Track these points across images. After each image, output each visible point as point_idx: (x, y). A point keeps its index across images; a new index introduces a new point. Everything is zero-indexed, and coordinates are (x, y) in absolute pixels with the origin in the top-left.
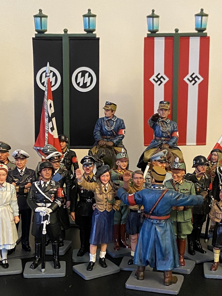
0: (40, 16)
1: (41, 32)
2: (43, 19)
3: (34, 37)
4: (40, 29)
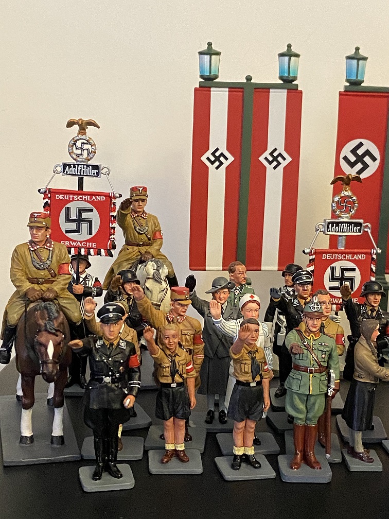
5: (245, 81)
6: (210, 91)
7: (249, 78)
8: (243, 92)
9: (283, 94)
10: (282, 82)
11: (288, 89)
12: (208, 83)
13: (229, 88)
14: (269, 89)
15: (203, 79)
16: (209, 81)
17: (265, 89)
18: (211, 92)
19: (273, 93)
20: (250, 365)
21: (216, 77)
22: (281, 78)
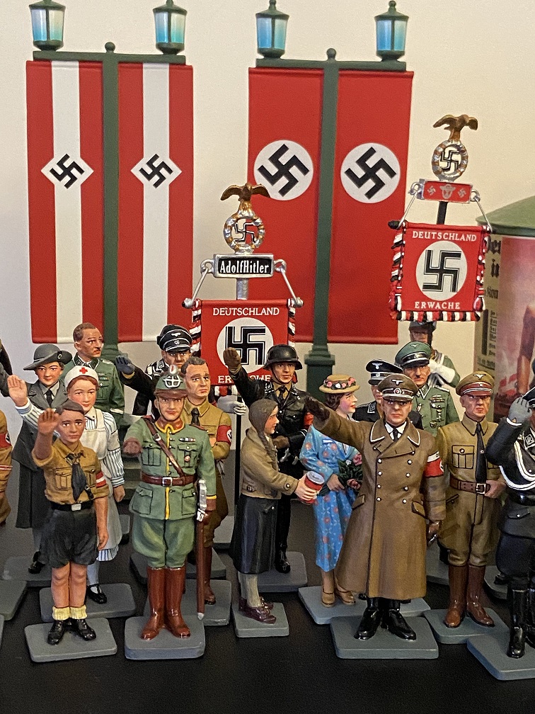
5: (104, 51)
6: (50, 66)
7: (110, 47)
8: (101, 68)
9: (164, 70)
10: (161, 53)
11: (171, 64)
12: (47, 54)
13: (80, 61)
14: (142, 63)
15: (39, 46)
16: (47, 51)
17: (135, 63)
18: (53, 69)
19: (148, 70)
20: (70, 477)
21: (59, 44)
22: (159, 46)
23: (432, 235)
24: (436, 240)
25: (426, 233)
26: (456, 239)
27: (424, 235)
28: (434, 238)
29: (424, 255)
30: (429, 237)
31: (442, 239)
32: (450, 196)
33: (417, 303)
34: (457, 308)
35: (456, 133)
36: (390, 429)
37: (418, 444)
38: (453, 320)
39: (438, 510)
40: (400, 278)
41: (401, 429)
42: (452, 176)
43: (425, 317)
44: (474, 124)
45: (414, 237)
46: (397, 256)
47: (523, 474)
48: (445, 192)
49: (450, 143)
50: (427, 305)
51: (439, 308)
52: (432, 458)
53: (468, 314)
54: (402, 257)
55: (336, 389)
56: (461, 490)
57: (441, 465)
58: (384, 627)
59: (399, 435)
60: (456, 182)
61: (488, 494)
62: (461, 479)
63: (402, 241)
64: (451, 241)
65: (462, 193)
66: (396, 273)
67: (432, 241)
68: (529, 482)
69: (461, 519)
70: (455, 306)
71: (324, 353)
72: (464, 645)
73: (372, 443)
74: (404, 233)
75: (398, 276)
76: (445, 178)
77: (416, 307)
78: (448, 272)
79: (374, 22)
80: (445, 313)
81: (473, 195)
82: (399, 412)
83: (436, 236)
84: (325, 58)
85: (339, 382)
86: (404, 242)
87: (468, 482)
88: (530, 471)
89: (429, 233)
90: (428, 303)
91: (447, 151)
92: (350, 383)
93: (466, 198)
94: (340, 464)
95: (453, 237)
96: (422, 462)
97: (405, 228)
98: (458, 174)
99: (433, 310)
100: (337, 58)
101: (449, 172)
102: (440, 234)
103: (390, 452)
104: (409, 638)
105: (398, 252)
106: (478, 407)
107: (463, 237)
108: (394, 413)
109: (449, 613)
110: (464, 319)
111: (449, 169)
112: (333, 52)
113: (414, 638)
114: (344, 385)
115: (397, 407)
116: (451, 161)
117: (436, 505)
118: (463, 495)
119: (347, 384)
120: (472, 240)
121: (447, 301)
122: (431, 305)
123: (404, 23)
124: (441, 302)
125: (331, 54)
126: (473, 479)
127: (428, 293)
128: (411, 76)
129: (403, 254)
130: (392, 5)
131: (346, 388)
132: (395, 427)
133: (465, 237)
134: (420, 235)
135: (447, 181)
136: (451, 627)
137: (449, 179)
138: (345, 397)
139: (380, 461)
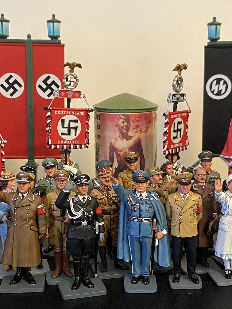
0: (215, 23)
1: (213, 40)
2: (218, 26)
3: (207, 45)
4: (215, 37)
23: (64, 113)
24: (66, 115)
25: (61, 112)
26: (75, 114)
27: (60, 112)
28: (65, 114)
29: (60, 121)
30: (62, 113)
31: (69, 114)
32: (72, 96)
33: (59, 141)
34: (78, 143)
35: (72, 70)
36: (20, 195)
37: (32, 201)
38: (76, 148)
39: (43, 229)
40: (50, 131)
41: (25, 195)
42: (72, 88)
43: (63, 147)
44: (80, 66)
45: (55, 113)
46: (48, 122)
47: (73, 213)
48: (69, 95)
49: (69, 74)
50: (63, 142)
51: (69, 143)
52: (39, 207)
53: (83, 146)
54: (50, 122)
55: (6, 178)
56: (55, 220)
57: (44, 210)
58: (24, 279)
59: (24, 198)
60: (74, 90)
61: (65, 221)
62: (54, 215)
63: (50, 115)
64: (73, 115)
65: (77, 95)
66: (48, 129)
67: (64, 115)
68: (76, 216)
69: (56, 233)
70: (76, 142)
71: (33, 163)
72: (57, 286)
73: (13, 201)
74: (50, 112)
75: (49, 130)
76: (69, 89)
77: (58, 143)
78: (72, 128)
79: (46, 23)
80: (72, 145)
81: (82, 96)
82: (23, 188)
83: (66, 113)
84: (26, 38)
85: (6, 176)
86: (51, 116)
87: (58, 216)
88: (76, 211)
89: (63, 112)
90: (64, 141)
91: (69, 77)
92: (11, 176)
93: (79, 97)
94: (8, 210)
95: (74, 113)
96: (34, 209)
97: (51, 109)
98: (74, 87)
99: (66, 144)
100: (32, 38)
101: (70, 86)
102: (67, 112)
103: (20, 205)
104: (33, 284)
105: (48, 120)
106: (61, 185)
107: (78, 113)
108: (21, 188)
109: (54, 273)
110: (81, 148)
111: (70, 85)
112: (29, 36)
113: (35, 283)
114: (9, 177)
115: (22, 186)
116: (71, 81)
117: (42, 227)
118: (56, 222)
119: (10, 176)
120: (83, 114)
121: (73, 140)
122: (65, 142)
123: (59, 23)
124: (70, 141)
125: (29, 37)
126: (59, 215)
127: (63, 137)
128: (63, 46)
129: (51, 121)
130: (54, 16)
131: (9, 178)
132: (22, 194)
133: (79, 113)
134: (58, 112)
135: (69, 90)
136: (54, 278)
137: (70, 89)
138: (9, 182)
139: (16, 209)
